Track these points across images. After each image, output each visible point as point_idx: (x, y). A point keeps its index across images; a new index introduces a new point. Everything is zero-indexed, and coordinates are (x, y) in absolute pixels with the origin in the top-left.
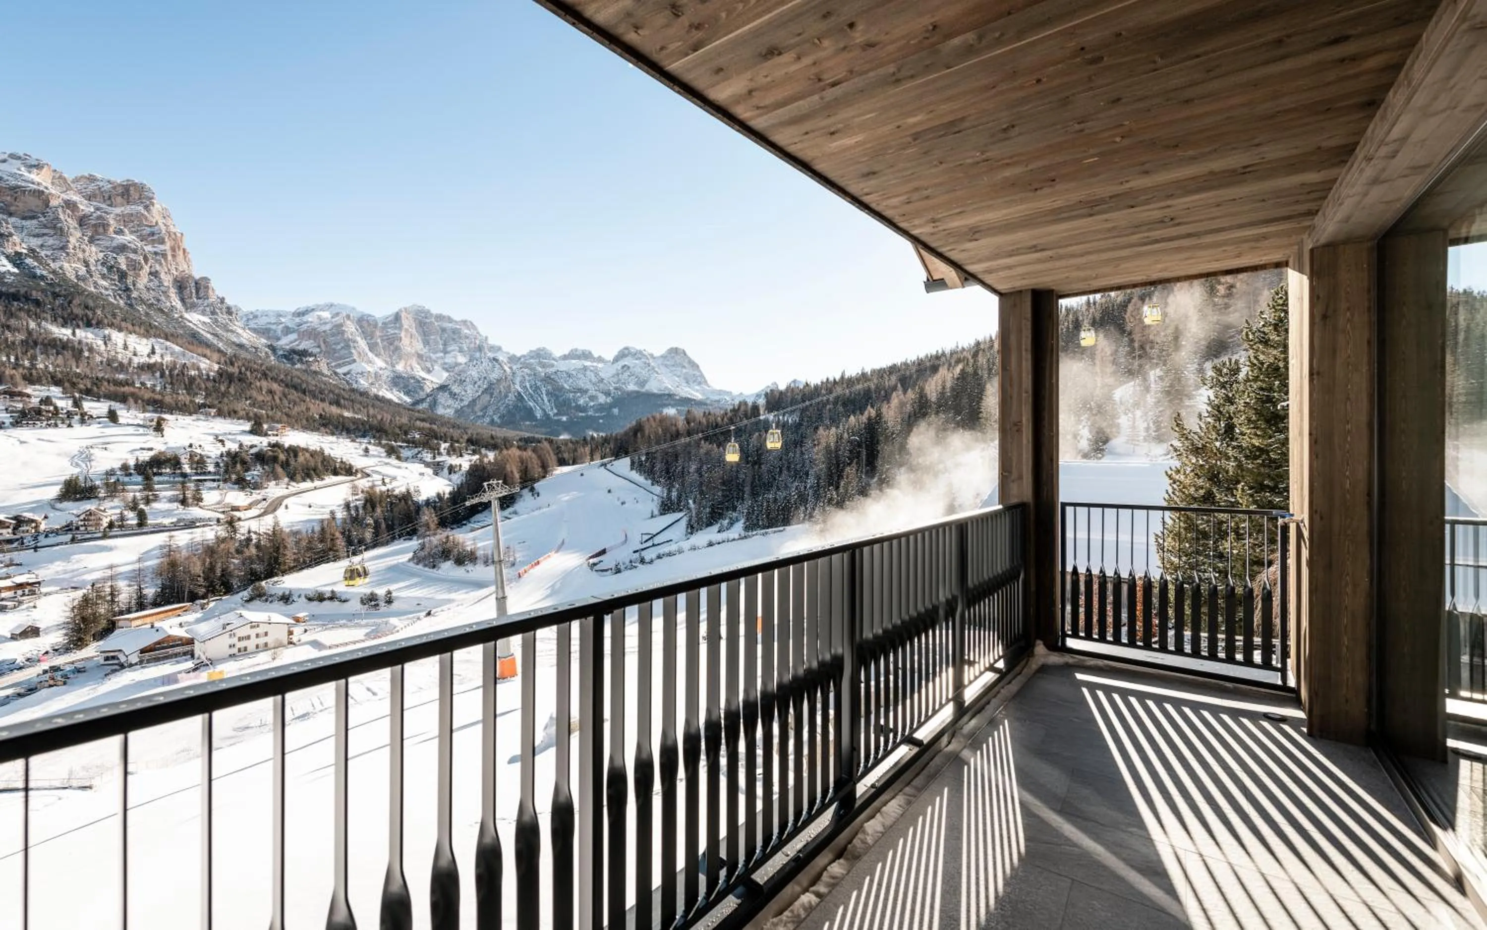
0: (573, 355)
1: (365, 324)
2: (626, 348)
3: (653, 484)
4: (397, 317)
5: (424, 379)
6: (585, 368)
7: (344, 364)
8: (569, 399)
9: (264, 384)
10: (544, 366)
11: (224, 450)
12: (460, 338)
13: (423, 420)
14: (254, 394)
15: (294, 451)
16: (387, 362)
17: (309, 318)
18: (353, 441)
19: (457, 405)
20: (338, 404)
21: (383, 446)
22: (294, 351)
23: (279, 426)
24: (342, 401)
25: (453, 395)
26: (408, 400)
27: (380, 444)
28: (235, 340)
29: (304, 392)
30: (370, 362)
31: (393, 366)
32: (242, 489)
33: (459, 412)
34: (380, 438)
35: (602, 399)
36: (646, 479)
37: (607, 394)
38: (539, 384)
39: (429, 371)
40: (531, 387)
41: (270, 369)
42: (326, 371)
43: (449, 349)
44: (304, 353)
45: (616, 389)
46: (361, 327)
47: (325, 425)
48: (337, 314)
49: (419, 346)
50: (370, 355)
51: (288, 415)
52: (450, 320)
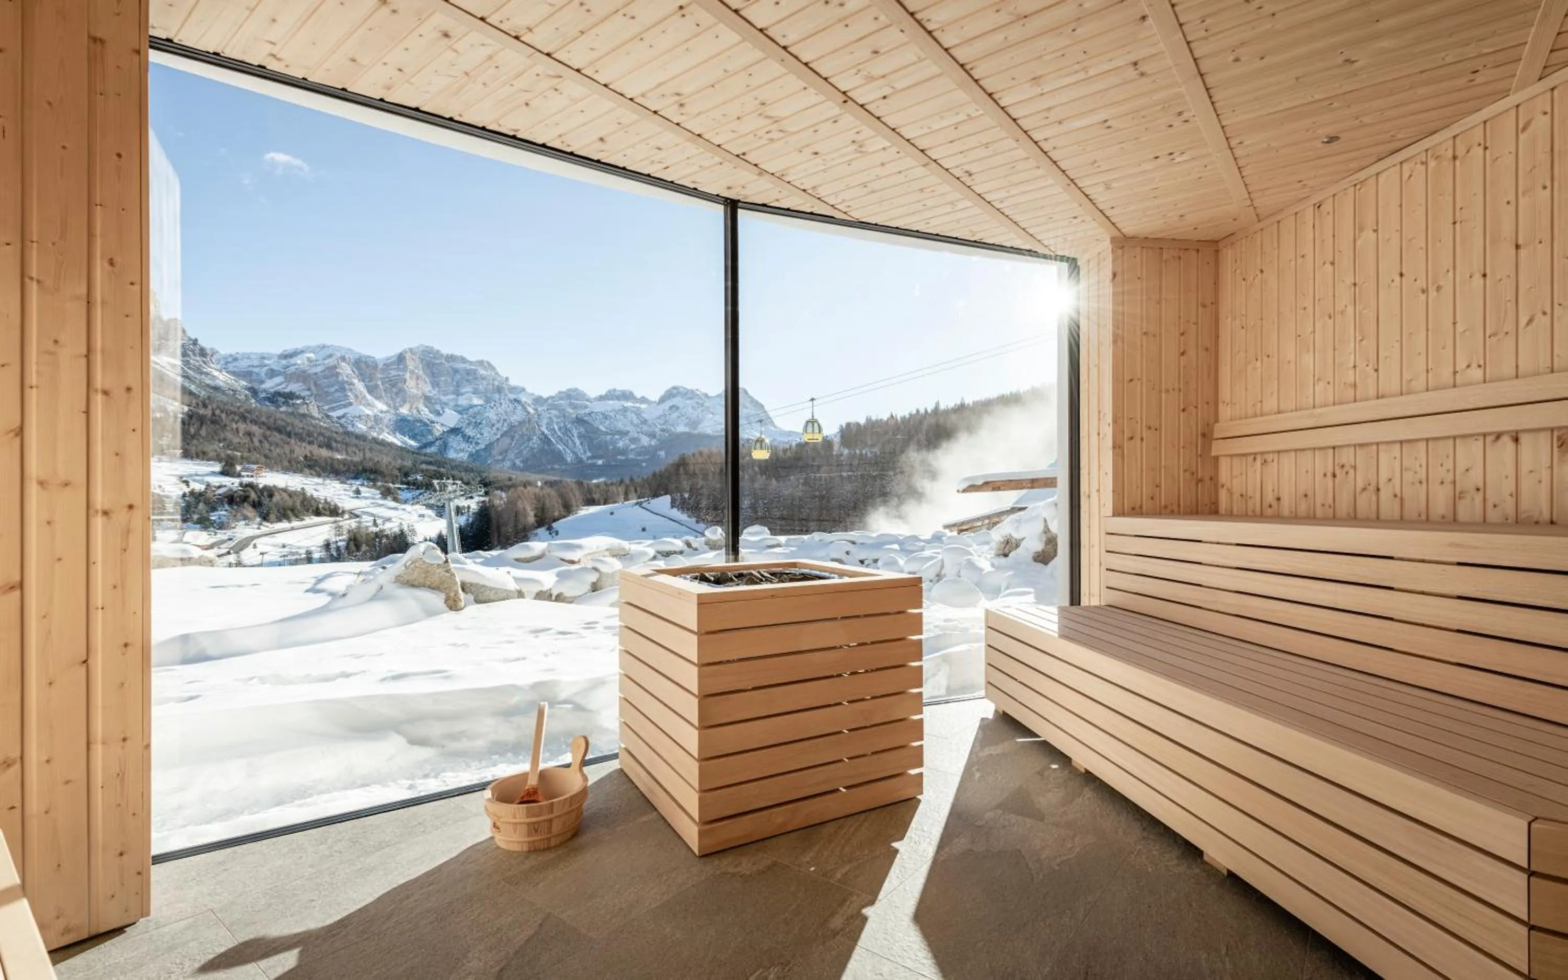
0: (611, 395)
1: (364, 367)
2: (674, 388)
3: (697, 522)
4: (401, 358)
5: (432, 422)
6: (625, 410)
7: (339, 407)
8: (606, 442)
9: (242, 426)
10: (575, 407)
11: (187, 490)
12: (476, 379)
13: (430, 463)
14: (229, 435)
15: (270, 492)
16: (389, 405)
17: (298, 360)
18: (342, 483)
19: (471, 448)
20: (329, 447)
21: (378, 488)
22: (278, 394)
23: (255, 467)
24: (334, 444)
25: (467, 439)
26: (413, 443)
27: (374, 486)
28: (208, 382)
29: (289, 435)
30: (369, 405)
31: (396, 409)
32: (205, 528)
33: (474, 456)
34: (374, 481)
35: (645, 441)
36: (689, 516)
37: (652, 436)
38: (569, 426)
39: (438, 414)
40: (560, 429)
41: (249, 412)
42: (316, 414)
43: (463, 391)
44: (290, 396)
45: (662, 430)
46: (359, 369)
47: (310, 467)
48: (330, 356)
49: (427, 389)
50: (369, 397)
51: (266, 456)
52: (464, 360)
